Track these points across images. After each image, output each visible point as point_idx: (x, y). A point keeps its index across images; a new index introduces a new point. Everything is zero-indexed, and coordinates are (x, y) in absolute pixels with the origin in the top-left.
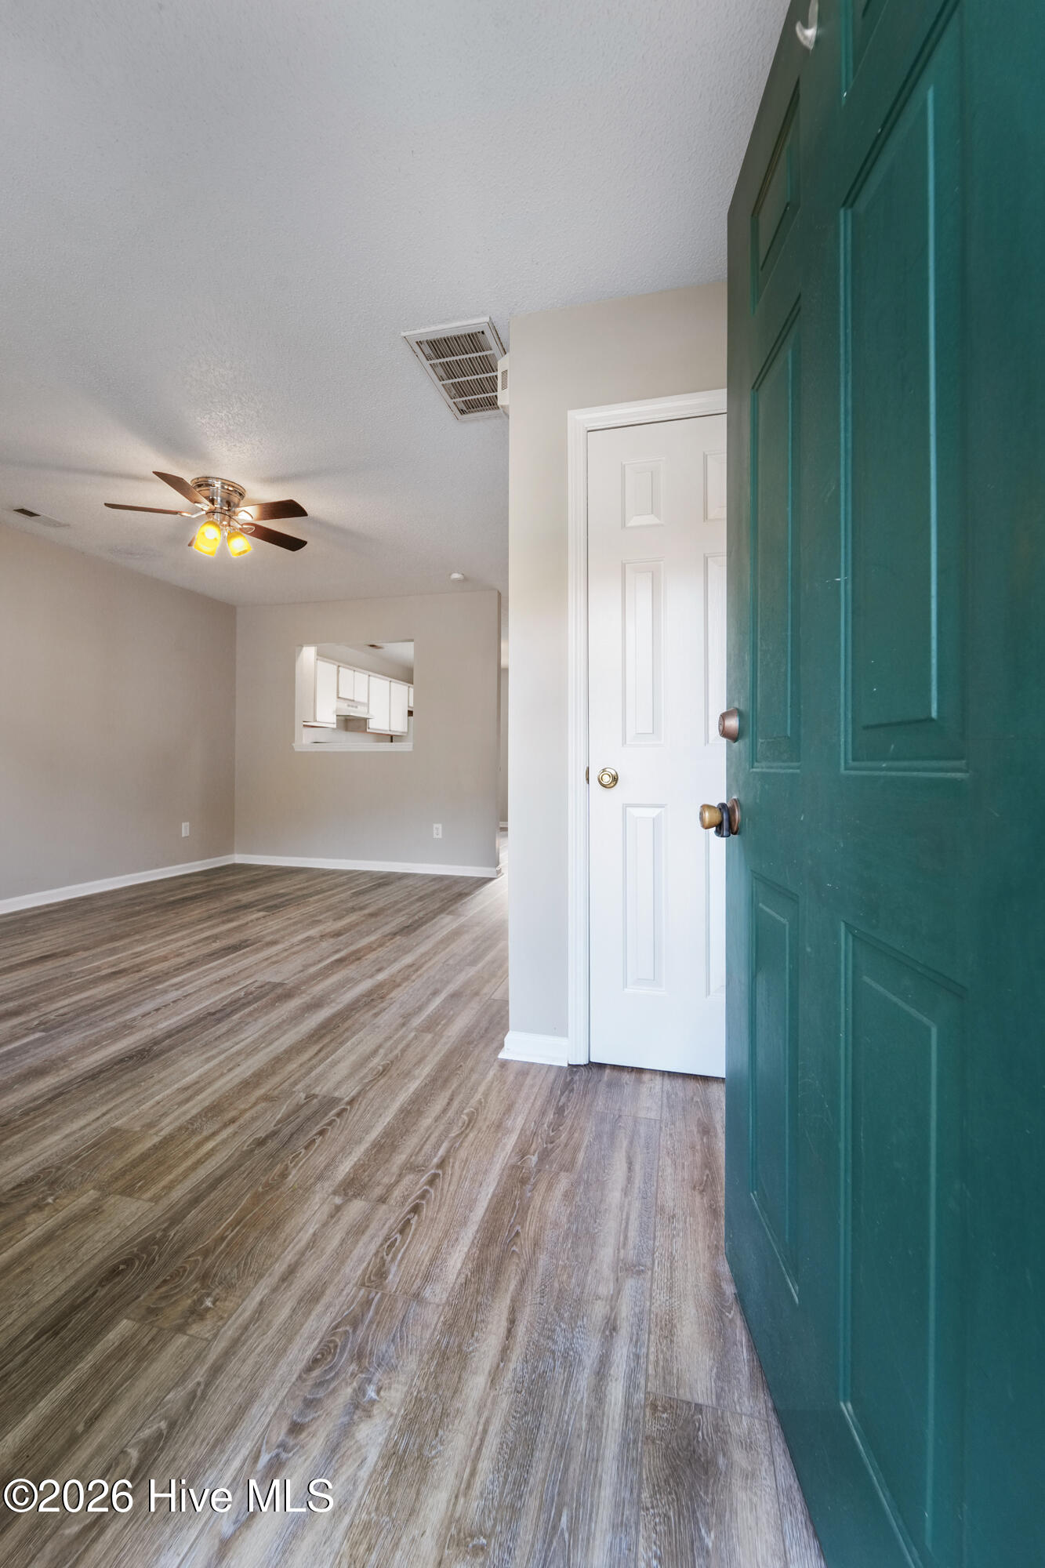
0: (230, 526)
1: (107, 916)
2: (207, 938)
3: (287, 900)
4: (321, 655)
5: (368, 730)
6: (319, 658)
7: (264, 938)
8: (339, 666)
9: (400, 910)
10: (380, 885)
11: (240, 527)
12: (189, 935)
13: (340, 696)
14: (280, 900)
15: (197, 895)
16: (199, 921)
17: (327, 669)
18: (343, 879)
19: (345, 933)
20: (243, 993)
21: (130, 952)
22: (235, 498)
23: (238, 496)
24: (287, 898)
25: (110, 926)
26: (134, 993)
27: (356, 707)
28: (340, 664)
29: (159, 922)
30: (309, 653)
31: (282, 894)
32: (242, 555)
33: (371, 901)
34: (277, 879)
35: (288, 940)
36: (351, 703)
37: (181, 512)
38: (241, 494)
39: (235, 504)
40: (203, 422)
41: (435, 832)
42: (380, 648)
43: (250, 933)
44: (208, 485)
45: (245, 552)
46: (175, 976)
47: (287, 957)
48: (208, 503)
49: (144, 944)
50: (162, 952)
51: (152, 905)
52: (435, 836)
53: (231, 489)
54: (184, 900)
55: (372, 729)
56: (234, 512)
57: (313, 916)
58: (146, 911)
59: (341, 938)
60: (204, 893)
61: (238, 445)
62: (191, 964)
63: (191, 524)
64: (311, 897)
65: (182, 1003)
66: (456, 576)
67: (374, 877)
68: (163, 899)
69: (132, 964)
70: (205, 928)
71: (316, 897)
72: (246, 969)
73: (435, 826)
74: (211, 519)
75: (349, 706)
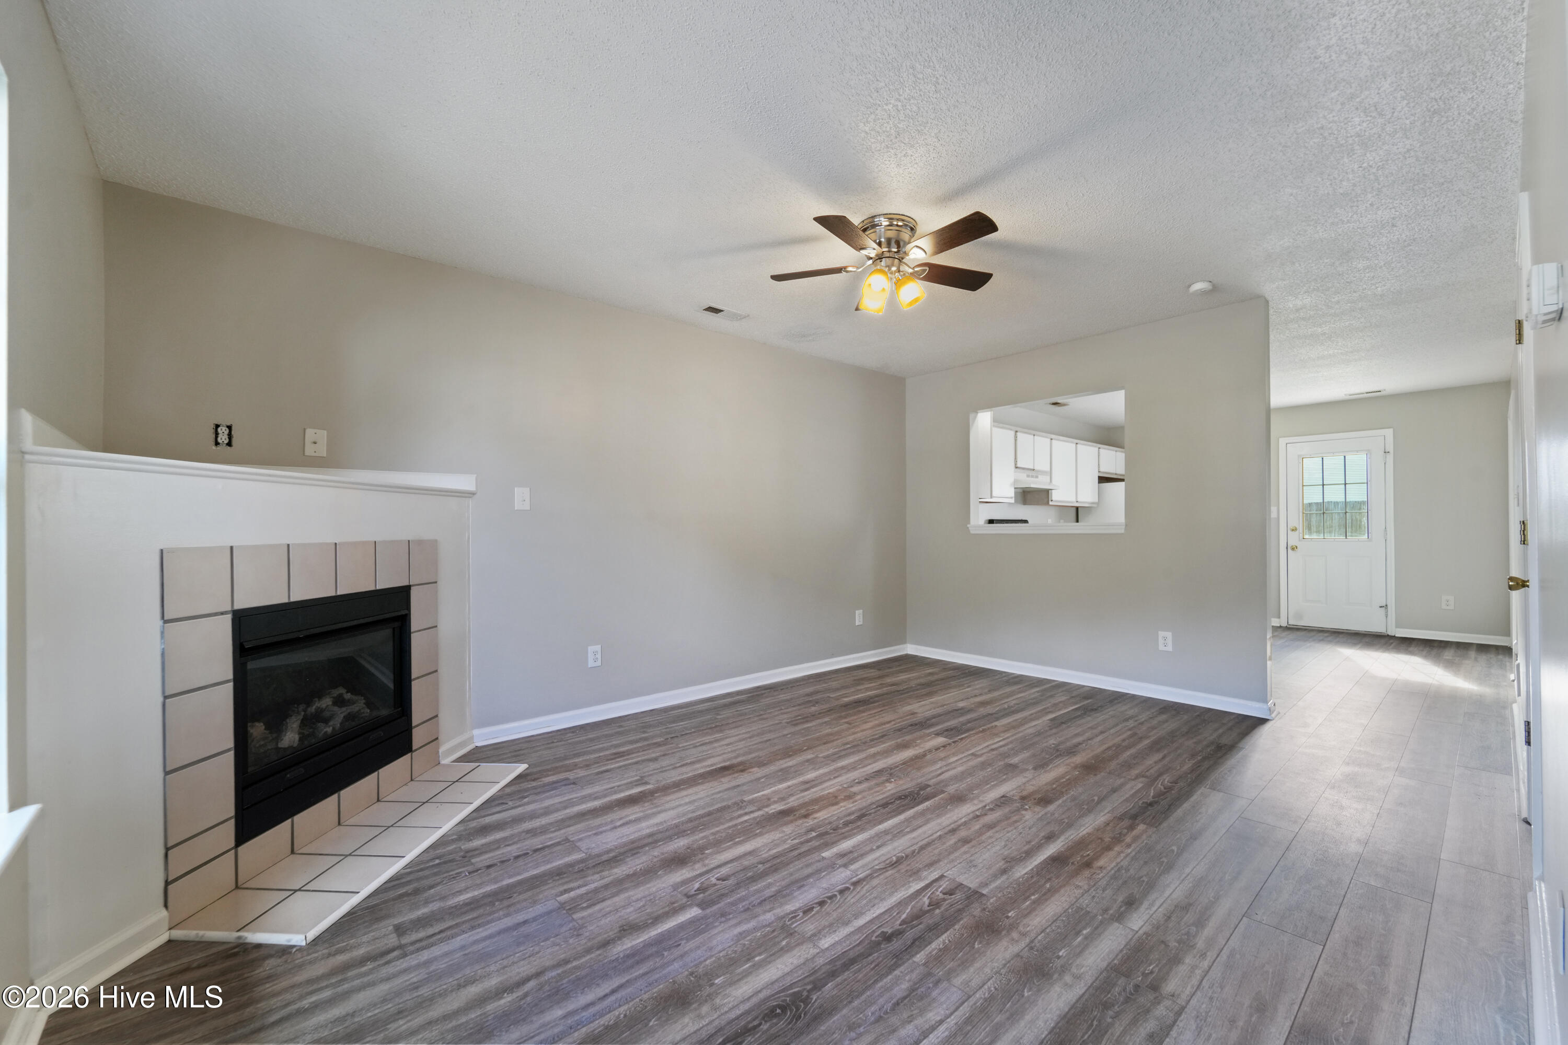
0: (899, 271)
1: (785, 716)
2: (879, 772)
3: (969, 721)
4: (998, 422)
5: (1051, 503)
6: (996, 424)
7: (946, 786)
8: (1016, 432)
9: (1128, 766)
10: (1087, 711)
11: (911, 271)
12: (862, 763)
13: (1018, 466)
14: (962, 719)
15: (871, 697)
16: (872, 740)
17: (1004, 436)
18: (1034, 692)
19: (1056, 799)
20: (926, 901)
21: (801, 779)
22: (905, 235)
23: (908, 231)
24: (969, 716)
25: (785, 732)
26: (800, 856)
27: (1037, 477)
28: (1018, 429)
29: (831, 734)
30: (984, 420)
31: (962, 709)
32: (912, 307)
33: (1080, 739)
34: (953, 683)
35: (977, 797)
36: (1031, 473)
37: (845, 268)
38: (912, 229)
39: (904, 242)
40: (867, 129)
41: (1161, 641)
42: (1064, 405)
43: (929, 774)
44: (874, 226)
45: (916, 300)
46: (845, 837)
47: (980, 833)
48: (876, 246)
49: (815, 769)
50: (831, 787)
51: (825, 706)
52: (1161, 647)
53: (900, 223)
54: (859, 703)
55: (1056, 501)
56: (905, 253)
57: (1005, 756)
58: (821, 714)
59: (1051, 808)
60: (877, 696)
61: (910, 152)
62: (861, 819)
63: (858, 279)
64: (997, 719)
65: (851, 898)
66: (1198, 286)
67: (1075, 694)
68: (837, 699)
69: (801, 801)
70: (878, 753)
71: (1005, 721)
72: (928, 845)
73: (1161, 634)
74: (878, 267)
75: (1028, 476)
